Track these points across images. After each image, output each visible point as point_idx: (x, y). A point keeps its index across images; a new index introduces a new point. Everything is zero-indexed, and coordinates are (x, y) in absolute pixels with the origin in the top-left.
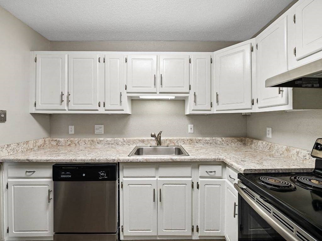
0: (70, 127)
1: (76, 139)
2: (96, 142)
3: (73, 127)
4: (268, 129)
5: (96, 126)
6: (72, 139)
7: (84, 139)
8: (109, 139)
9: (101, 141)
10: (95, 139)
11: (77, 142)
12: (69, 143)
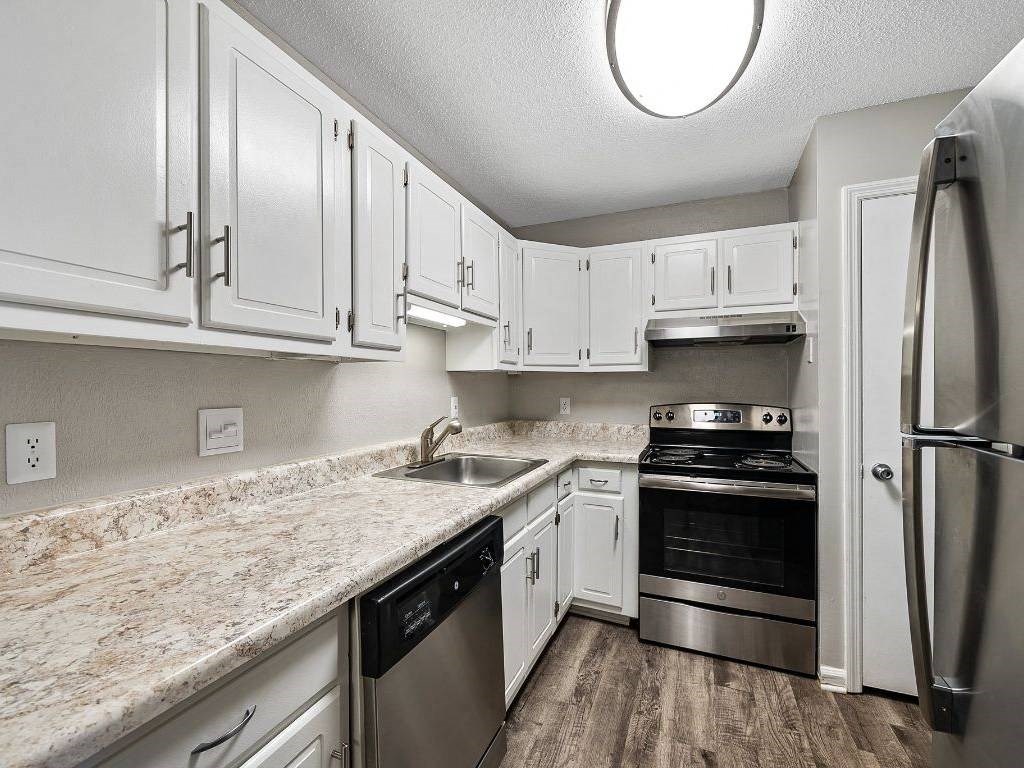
0: (18, 437)
1: (100, 506)
2: (226, 496)
3: (48, 433)
4: (563, 401)
5: (210, 418)
6: (60, 513)
7: (154, 495)
8: (279, 470)
9: (247, 485)
10: (219, 482)
11: (106, 523)
12: (37, 544)
